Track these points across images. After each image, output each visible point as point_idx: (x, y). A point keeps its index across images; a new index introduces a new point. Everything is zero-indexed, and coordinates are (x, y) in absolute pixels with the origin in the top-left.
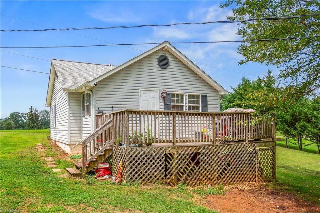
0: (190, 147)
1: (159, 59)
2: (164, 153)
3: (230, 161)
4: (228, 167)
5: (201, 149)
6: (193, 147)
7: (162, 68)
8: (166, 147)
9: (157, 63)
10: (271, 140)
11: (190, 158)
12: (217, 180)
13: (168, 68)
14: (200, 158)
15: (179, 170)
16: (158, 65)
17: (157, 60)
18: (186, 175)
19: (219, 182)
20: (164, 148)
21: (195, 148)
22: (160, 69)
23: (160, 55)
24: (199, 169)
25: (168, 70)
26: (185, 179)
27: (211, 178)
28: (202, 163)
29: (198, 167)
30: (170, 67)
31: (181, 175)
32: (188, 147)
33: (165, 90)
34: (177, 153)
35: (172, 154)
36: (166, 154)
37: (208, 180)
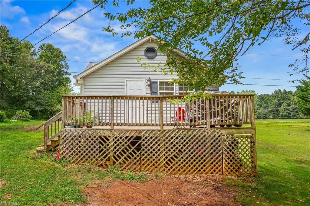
0: (130, 130)
1: (146, 51)
2: (99, 135)
3: (182, 148)
4: (180, 155)
5: (143, 133)
6: (133, 131)
7: (149, 59)
8: (100, 130)
9: (144, 54)
10: (250, 126)
11: (129, 142)
12: (164, 168)
13: (156, 57)
14: (141, 143)
15: (115, 153)
16: (144, 56)
17: (144, 52)
18: (123, 158)
19: (166, 169)
20: (99, 130)
21: (136, 132)
22: (147, 59)
23: (147, 47)
24: (140, 153)
25: (155, 59)
26: (122, 162)
27: (156, 165)
28: (143, 147)
29: (140, 152)
30: (157, 57)
31: (118, 158)
32: (127, 130)
33: (150, 79)
34: (114, 136)
35: (107, 137)
36: (100, 137)
37: (151, 167)
